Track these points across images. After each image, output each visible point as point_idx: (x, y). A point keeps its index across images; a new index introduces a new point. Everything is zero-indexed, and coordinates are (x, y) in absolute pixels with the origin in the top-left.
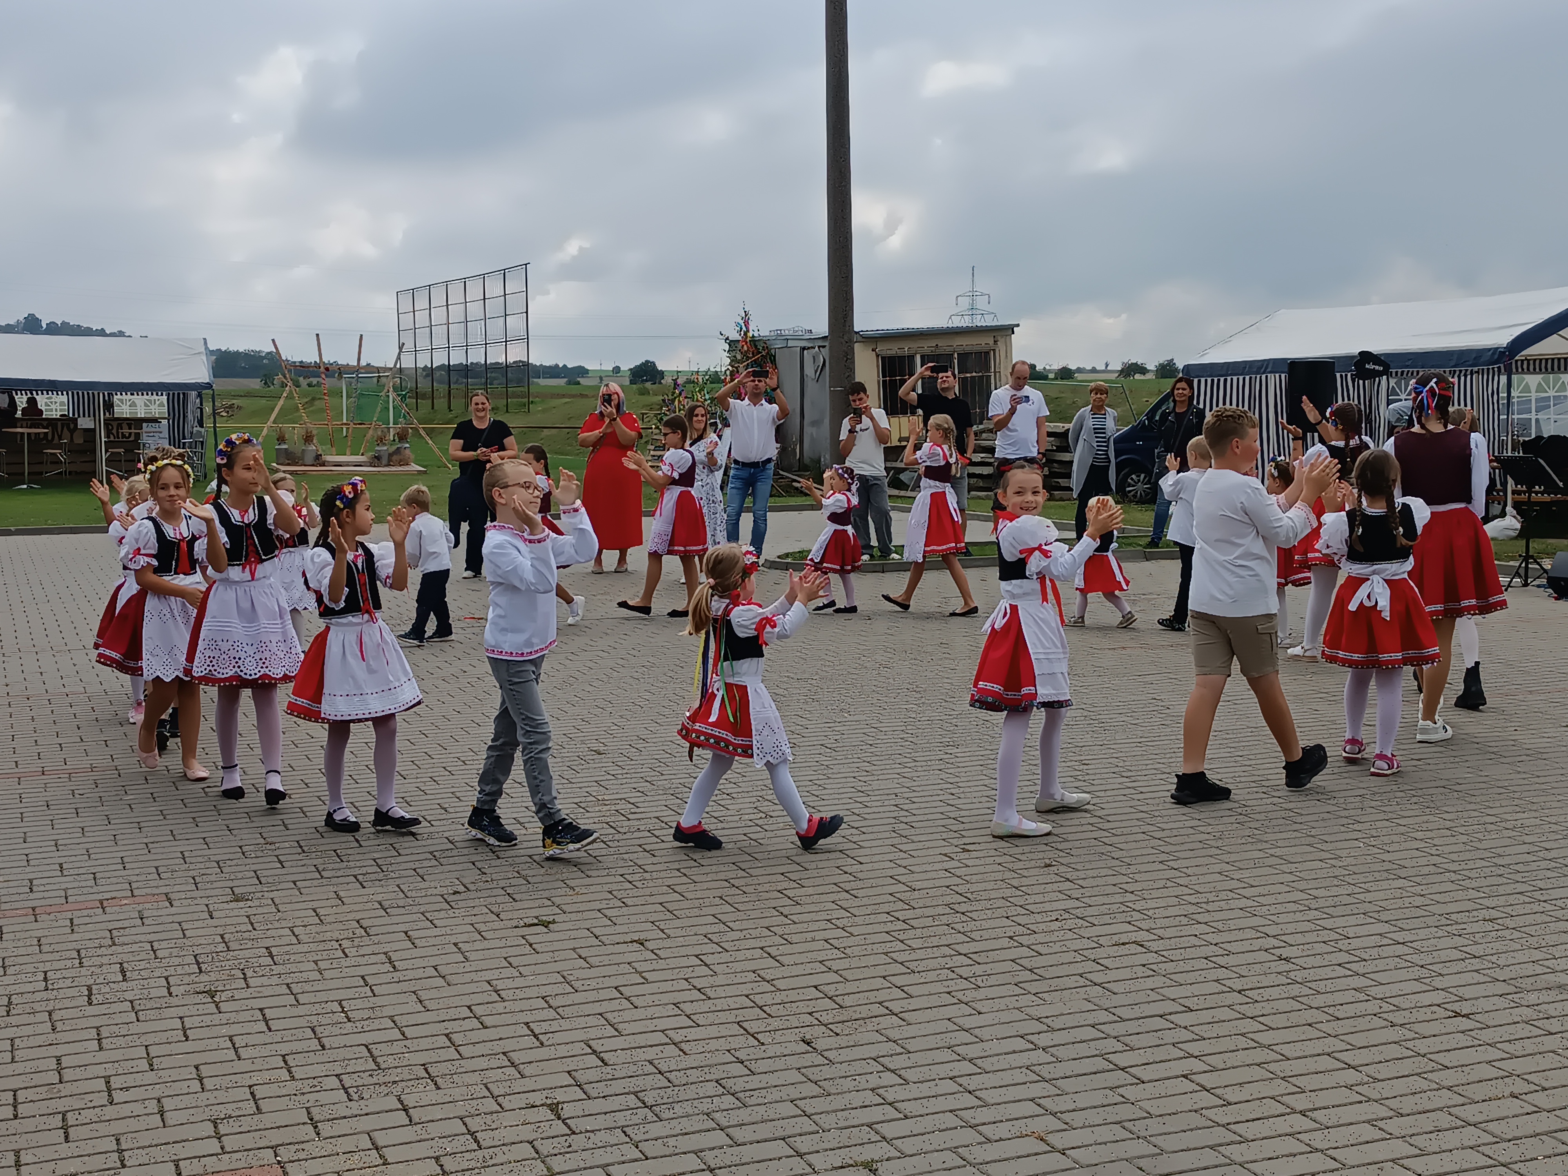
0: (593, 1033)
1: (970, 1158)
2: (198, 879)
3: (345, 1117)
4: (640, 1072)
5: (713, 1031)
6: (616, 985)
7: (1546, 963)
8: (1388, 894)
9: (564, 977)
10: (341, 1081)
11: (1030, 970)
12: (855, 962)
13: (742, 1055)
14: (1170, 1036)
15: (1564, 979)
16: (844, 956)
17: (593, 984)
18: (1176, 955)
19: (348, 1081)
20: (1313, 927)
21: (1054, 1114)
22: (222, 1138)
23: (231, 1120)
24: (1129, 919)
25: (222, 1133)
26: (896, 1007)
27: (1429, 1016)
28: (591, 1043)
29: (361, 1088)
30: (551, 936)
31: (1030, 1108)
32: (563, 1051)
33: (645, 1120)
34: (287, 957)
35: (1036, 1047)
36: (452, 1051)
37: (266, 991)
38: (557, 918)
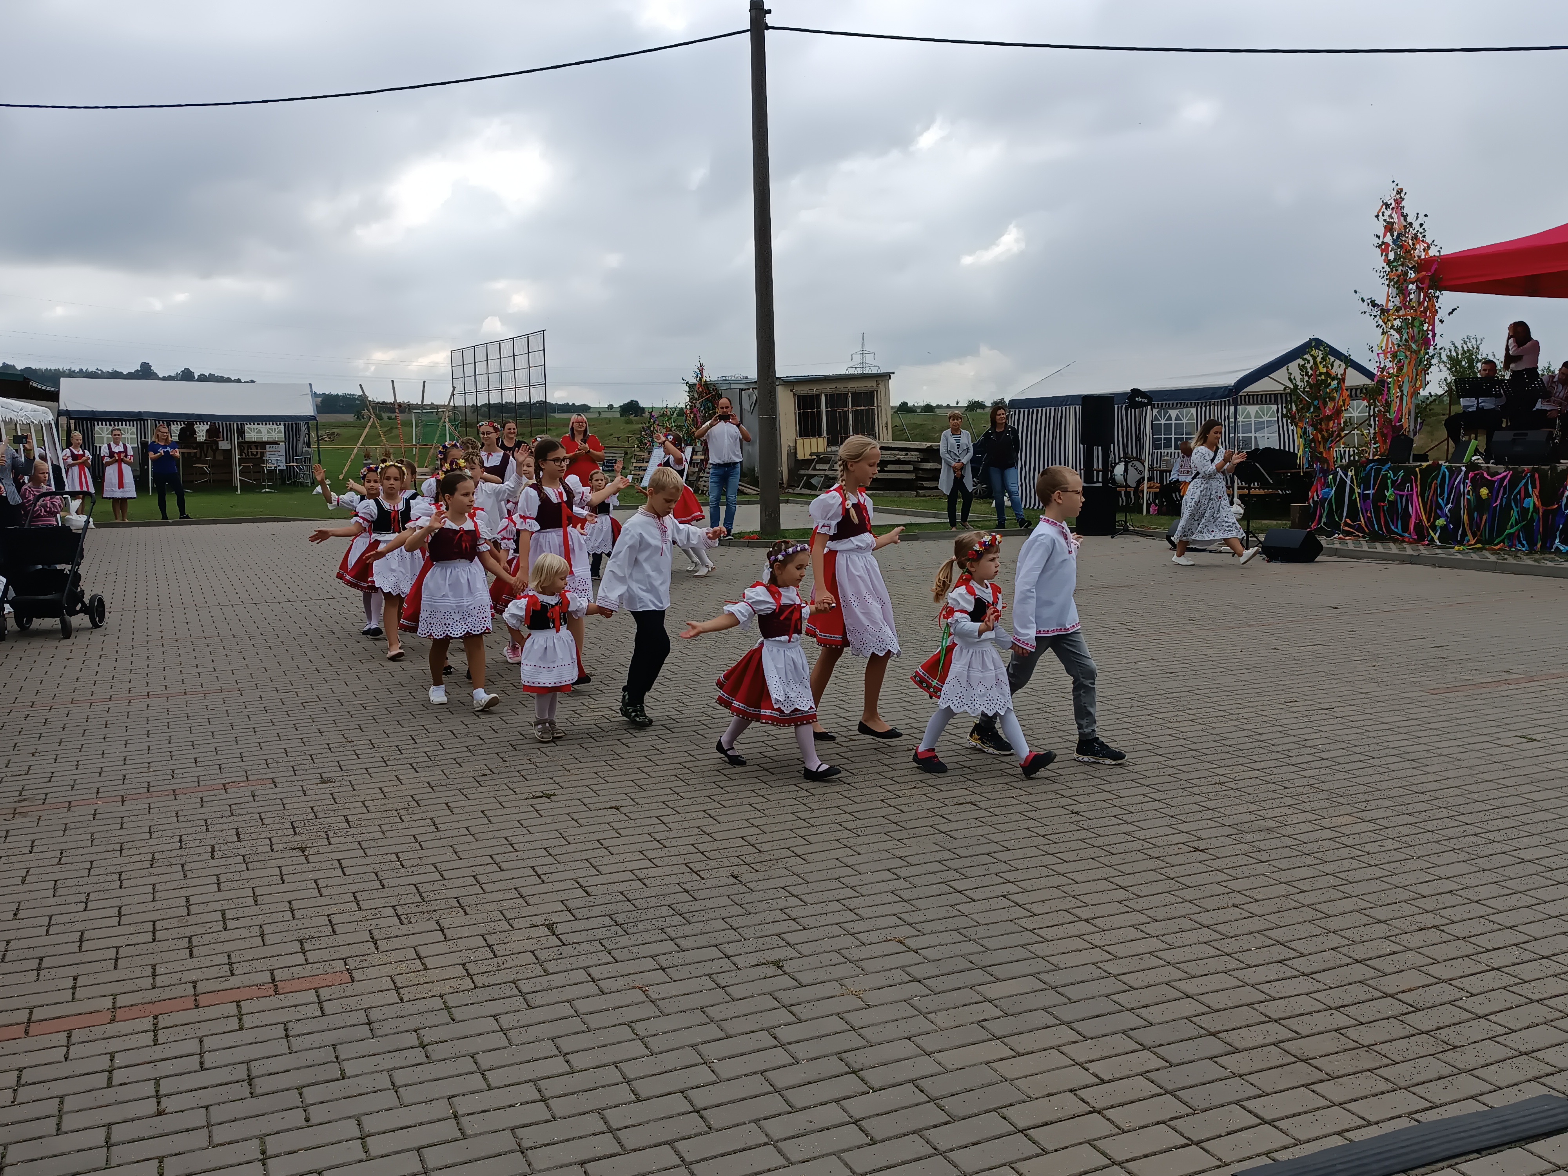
0: (580, 873)
1: (850, 957)
2: (296, 768)
3: (398, 936)
4: (614, 900)
5: (667, 870)
6: (598, 839)
7: (1258, 813)
8: (1150, 766)
9: (560, 834)
10: (395, 910)
11: (895, 823)
13: (687, 886)
14: (994, 868)
15: (1271, 824)
16: (762, 815)
17: (582, 838)
18: (997, 811)
19: (400, 910)
20: (1096, 790)
21: (910, 925)
22: (307, 953)
23: (313, 940)
24: (966, 787)
25: (306, 949)
26: (799, 851)
27: (1176, 851)
28: (579, 880)
29: (410, 915)
30: (552, 805)
31: (894, 920)
32: (558, 886)
33: (616, 935)
34: (359, 822)
35: (899, 877)
36: (477, 888)
37: (343, 847)
38: (557, 792)
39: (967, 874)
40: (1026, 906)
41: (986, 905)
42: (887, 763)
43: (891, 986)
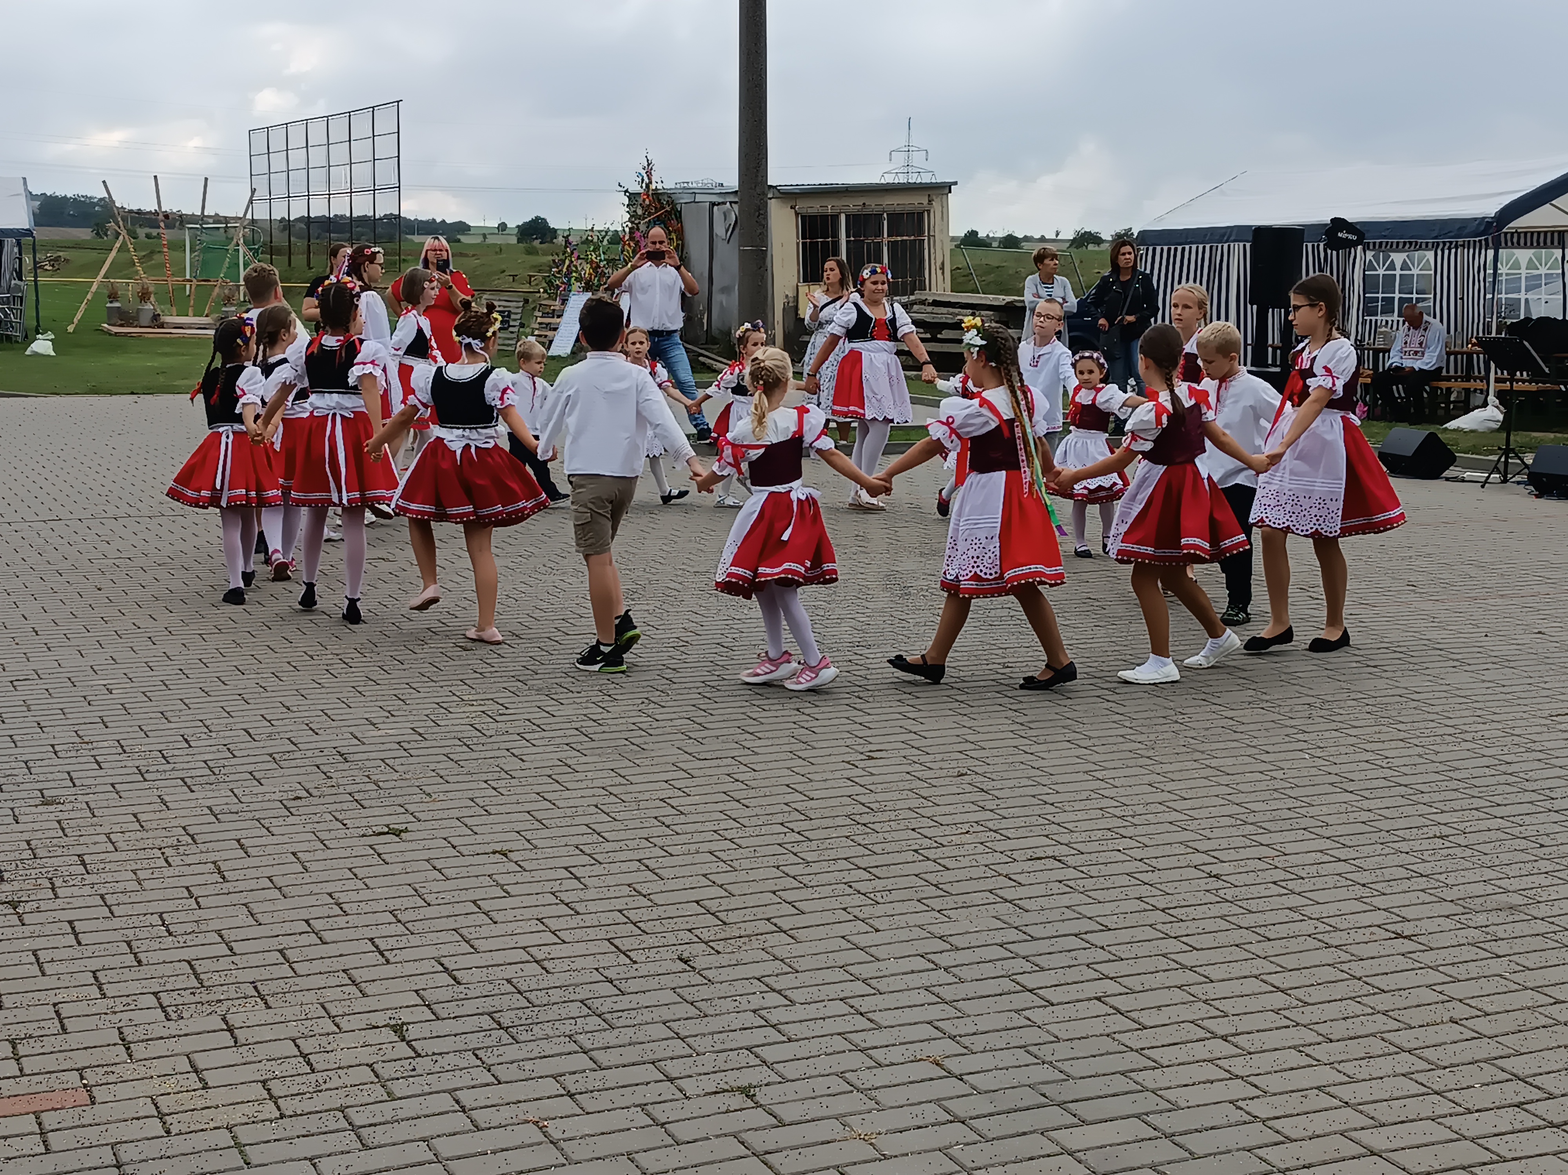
0: (445, 950)
1: (858, 1083)
3: (162, 1038)
4: (497, 991)
5: (580, 949)
6: (473, 899)
7: (1498, 883)
9: (416, 891)
10: (158, 999)
11: (935, 886)
12: (742, 876)
13: (611, 974)
14: (1085, 957)
15: (1517, 899)
16: (729, 869)
17: (448, 897)
18: (1096, 871)
19: (166, 999)
20: (1248, 842)
21: (952, 1038)
22: (23, 1060)
23: (32, 1041)
24: (1045, 833)
25: (21, 1054)
26: (785, 924)
27: (1368, 937)
28: (443, 960)
29: (180, 1007)
30: (402, 846)
31: (927, 1031)
32: (410, 968)
33: (500, 1044)
34: (102, 866)
35: (937, 967)
36: (286, 971)
37: (77, 902)
38: (410, 827)
39: (1042, 964)
40: (1133, 1015)
41: (1069, 1011)
42: (925, 795)
43: (920, 1127)
